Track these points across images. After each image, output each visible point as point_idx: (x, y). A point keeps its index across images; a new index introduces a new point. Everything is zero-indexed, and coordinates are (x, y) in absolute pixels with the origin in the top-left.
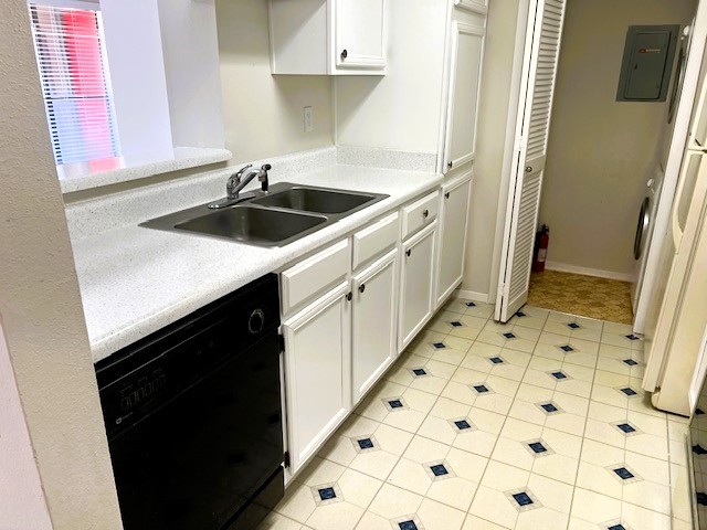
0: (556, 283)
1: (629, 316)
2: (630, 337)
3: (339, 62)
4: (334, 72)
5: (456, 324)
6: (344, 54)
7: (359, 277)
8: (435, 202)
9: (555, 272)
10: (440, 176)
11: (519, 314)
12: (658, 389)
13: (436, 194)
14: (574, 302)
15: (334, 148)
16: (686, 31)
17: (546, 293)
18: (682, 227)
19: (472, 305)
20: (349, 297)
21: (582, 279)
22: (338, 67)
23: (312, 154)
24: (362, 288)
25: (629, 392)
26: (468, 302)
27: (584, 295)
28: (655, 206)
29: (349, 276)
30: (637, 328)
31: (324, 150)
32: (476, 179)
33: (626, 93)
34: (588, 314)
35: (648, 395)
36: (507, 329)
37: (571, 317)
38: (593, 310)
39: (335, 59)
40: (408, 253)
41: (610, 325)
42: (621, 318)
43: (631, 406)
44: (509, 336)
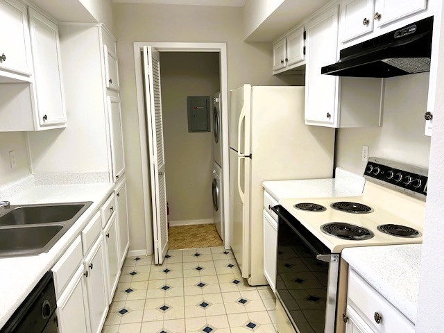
0: (179, 233)
1: (221, 242)
2: (225, 253)
3: (42, 123)
4: (40, 129)
5: (133, 274)
6: (45, 117)
7: (88, 259)
8: (113, 201)
9: (176, 227)
10: (112, 184)
11: (167, 257)
12: (250, 275)
13: (113, 195)
14: (192, 242)
15: (32, 176)
16: (217, 100)
17: (176, 240)
18: (243, 192)
19: (138, 259)
20: (86, 274)
21: (191, 227)
22: (41, 126)
23: (19, 182)
24: (91, 266)
25: (236, 282)
26: (135, 258)
27: (195, 236)
28: (221, 183)
29: (83, 261)
30: (227, 246)
31: (26, 178)
32: (128, 183)
33: (192, 129)
34: (201, 246)
35: (246, 281)
36: (164, 268)
37: (194, 251)
38: (203, 243)
39: (39, 121)
40: (108, 236)
41: (214, 249)
42: (217, 243)
43: (241, 289)
44: (166, 271)
